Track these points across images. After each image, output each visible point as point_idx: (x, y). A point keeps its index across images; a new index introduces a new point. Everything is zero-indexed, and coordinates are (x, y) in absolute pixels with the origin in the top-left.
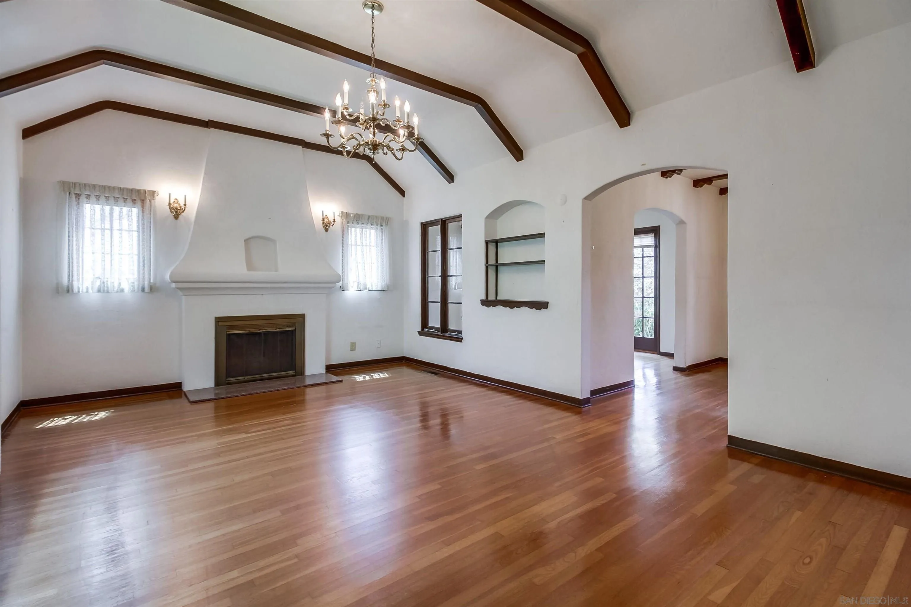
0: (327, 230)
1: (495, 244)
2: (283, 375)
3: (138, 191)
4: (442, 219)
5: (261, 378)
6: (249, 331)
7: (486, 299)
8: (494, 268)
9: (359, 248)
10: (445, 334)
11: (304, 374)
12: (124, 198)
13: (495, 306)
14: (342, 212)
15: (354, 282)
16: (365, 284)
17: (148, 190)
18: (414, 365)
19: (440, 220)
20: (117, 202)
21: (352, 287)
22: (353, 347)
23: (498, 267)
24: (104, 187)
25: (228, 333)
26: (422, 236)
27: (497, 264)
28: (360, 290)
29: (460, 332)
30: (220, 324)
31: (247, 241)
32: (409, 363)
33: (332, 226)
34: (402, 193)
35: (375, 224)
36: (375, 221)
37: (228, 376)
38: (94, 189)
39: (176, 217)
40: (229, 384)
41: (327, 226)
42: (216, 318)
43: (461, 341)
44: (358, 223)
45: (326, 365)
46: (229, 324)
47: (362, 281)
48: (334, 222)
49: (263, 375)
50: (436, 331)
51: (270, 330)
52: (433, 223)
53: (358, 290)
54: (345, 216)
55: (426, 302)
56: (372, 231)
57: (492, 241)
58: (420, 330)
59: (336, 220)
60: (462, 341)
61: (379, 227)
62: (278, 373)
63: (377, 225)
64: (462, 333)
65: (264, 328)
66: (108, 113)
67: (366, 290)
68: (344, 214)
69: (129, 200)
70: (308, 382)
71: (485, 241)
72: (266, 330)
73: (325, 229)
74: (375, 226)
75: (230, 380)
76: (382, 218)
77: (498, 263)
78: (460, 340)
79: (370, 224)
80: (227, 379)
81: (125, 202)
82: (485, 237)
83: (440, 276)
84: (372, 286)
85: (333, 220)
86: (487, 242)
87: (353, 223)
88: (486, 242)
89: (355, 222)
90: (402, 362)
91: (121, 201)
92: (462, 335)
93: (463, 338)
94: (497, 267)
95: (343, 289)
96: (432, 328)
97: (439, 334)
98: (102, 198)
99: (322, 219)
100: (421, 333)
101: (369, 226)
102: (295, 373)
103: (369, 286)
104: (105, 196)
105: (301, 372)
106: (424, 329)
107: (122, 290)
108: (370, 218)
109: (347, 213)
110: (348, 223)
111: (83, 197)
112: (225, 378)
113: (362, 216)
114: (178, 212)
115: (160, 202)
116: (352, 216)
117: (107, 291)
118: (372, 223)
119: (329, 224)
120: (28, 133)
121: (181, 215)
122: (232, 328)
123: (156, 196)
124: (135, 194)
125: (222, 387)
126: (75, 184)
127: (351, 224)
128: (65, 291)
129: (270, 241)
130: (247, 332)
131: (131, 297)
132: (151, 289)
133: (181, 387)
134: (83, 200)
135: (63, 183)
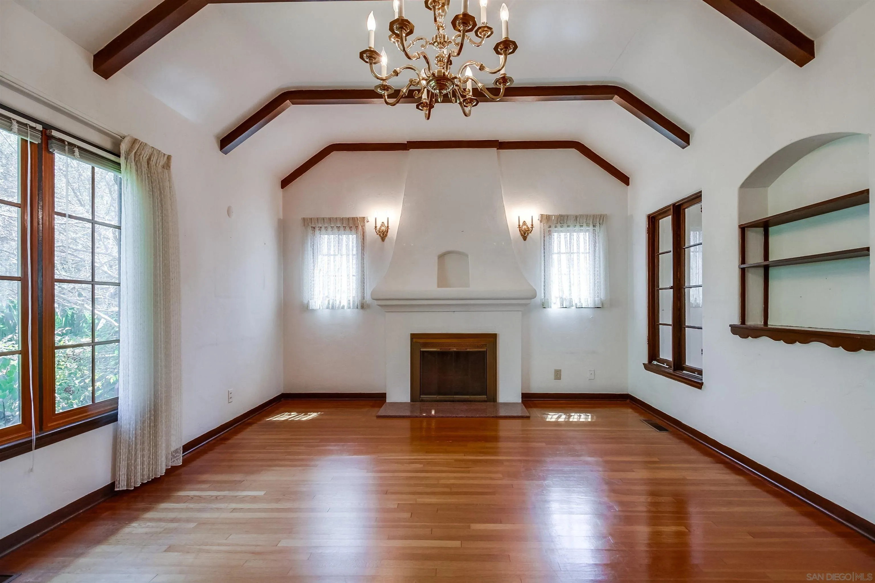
0: (525, 238)
1: (762, 229)
2: (476, 399)
3: (354, 219)
4: (674, 205)
5: (452, 399)
6: (441, 349)
7: (741, 324)
8: (761, 271)
9: (564, 257)
10: (678, 373)
11: (496, 401)
12: (344, 227)
13: (756, 338)
14: (542, 215)
15: (557, 298)
16: (571, 301)
17: (359, 217)
18: (639, 408)
19: (672, 207)
21: (555, 303)
22: (558, 375)
23: (770, 268)
24: (330, 219)
25: (422, 350)
26: (649, 232)
27: (766, 263)
28: (565, 307)
29: (700, 372)
30: (414, 340)
31: (442, 257)
32: (634, 404)
33: (531, 233)
34: (625, 179)
35: (585, 224)
36: (585, 220)
37: (422, 393)
38: (324, 221)
39: (383, 239)
40: (422, 401)
41: (525, 234)
42: (411, 334)
43: (700, 388)
44: (561, 227)
45: (522, 394)
46: (422, 340)
47: (566, 295)
48: (532, 228)
49: (455, 396)
50: (668, 367)
51: (462, 349)
52: (662, 213)
53: (562, 307)
54: (546, 219)
55: (656, 324)
56: (581, 235)
57: (754, 225)
58: (646, 362)
59: (534, 225)
60: (702, 387)
61: (591, 228)
62: (469, 396)
63: (588, 225)
64: (702, 375)
65: (455, 347)
66: (335, 155)
67: (573, 308)
68: (545, 217)
69: (347, 228)
71: (739, 226)
72: (457, 349)
73: (523, 238)
74: (584, 228)
75: (423, 396)
76: (594, 217)
77: (770, 260)
78: (699, 385)
79: (578, 225)
81: (345, 230)
82: (740, 218)
83: (671, 288)
84: (580, 302)
85: (531, 226)
86: (743, 229)
87: (556, 227)
88: (741, 228)
89: (559, 225)
90: (625, 401)
92: (702, 377)
93: (703, 383)
94: (766, 269)
95: (544, 305)
96: (663, 361)
97: (671, 371)
98: (330, 229)
99: (518, 226)
100: (648, 367)
101: (577, 228)
102: (487, 398)
103: (575, 301)
104: (331, 227)
105: (493, 398)
106: (652, 362)
107: (343, 307)
108: (578, 218)
109: (547, 215)
110: (550, 227)
111: (317, 229)
112: (420, 395)
113: (568, 216)
114: (383, 234)
115: (370, 227)
116: (553, 218)
117: (333, 308)
118: (582, 224)
119: (527, 231)
120: (285, 183)
121: (386, 237)
122: (425, 345)
123: (366, 222)
124: (351, 222)
125: (418, 403)
126: (311, 218)
127: (553, 229)
128: (305, 308)
129: (462, 255)
130: (439, 350)
131: (350, 313)
132: (363, 306)
133: (386, 398)
134: (317, 232)
135: (304, 219)
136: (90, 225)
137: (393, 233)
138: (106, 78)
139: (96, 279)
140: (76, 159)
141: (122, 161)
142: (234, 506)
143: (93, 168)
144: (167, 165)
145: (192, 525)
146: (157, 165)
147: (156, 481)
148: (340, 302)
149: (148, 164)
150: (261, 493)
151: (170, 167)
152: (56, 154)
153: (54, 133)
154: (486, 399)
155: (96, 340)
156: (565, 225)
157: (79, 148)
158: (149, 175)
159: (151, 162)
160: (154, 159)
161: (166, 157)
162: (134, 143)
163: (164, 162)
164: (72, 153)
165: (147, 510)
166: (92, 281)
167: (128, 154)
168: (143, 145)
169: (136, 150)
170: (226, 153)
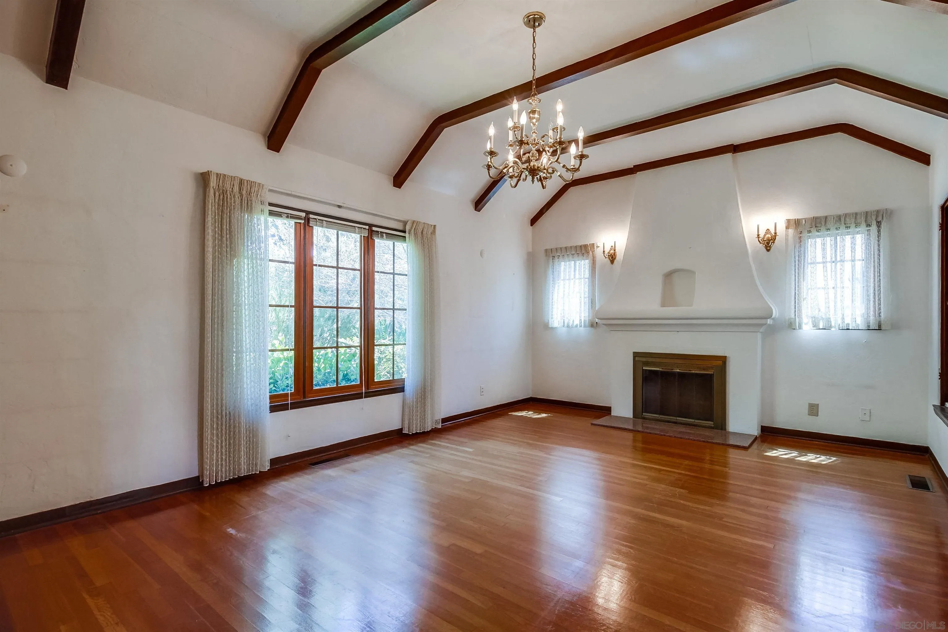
0: (768, 249)
2: (701, 424)
5: (674, 421)
6: (664, 370)
11: (725, 429)
14: (788, 221)
15: (809, 317)
17: (589, 244)
18: (933, 465)
20: (573, 257)
21: (807, 324)
22: (813, 410)
24: (566, 248)
25: (645, 368)
26: (942, 229)
28: (820, 328)
30: (637, 359)
32: (931, 461)
33: (775, 242)
34: (925, 159)
35: (853, 225)
36: (853, 221)
37: (645, 411)
38: (561, 251)
39: (612, 261)
40: (644, 418)
41: (767, 244)
42: (634, 353)
45: (761, 426)
46: (644, 359)
47: (823, 314)
48: (775, 236)
49: (678, 418)
51: (686, 371)
54: (794, 224)
58: (937, 405)
59: (778, 234)
61: (863, 227)
62: (693, 420)
63: (857, 225)
65: (678, 368)
67: (833, 330)
68: (792, 223)
69: (581, 255)
70: (732, 441)
73: (766, 249)
75: (646, 415)
76: (868, 214)
79: (843, 226)
80: (644, 414)
85: (774, 234)
87: (809, 232)
89: (814, 230)
90: (923, 455)
91: (576, 255)
95: (793, 327)
98: (566, 257)
99: (757, 236)
100: (939, 411)
101: (843, 230)
102: (715, 425)
104: (567, 255)
105: (722, 426)
106: (945, 403)
107: (576, 326)
108: (842, 219)
109: (795, 219)
110: (801, 233)
111: (556, 258)
112: (642, 412)
113: (826, 217)
114: (612, 257)
115: (599, 252)
116: (804, 222)
117: (568, 326)
118: (848, 225)
119: (770, 240)
120: (534, 221)
121: (615, 259)
122: (647, 364)
123: (596, 247)
124: (583, 248)
125: (640, 421)
126: (551, 249)
127: (805, 234)
128: (546, 327)
129: (690, 273)
130: (661, 370)
131: (583, 331)
132: (593, 325)
133: (611, 411)
134: (556, 260)
135: (546, 250)
136: (392, 276)
137: (620, 256)
138: (400, 188)
139: (396, 307)
140: (384, 240)
141: (407, 235)
142: (452, 452)
143: (394, 243)
144: (434, 232)
145: (428, 455)
146: (428, 233)
147: (424, 433)
148: (573, 321)
149: (422, 234)
150: (471, 450)
151: (435, 233)
152: (376, 240)
153: (374, 229)
154: (713, 425)
155: (395, 343)
156: (823, 228)
157: (386, 233)
158: (422, 241)
159: (424, 233)
160: (425, 230)
161: (433, 227)
162: (413, 222)
163: (432, 230)
164: (382, 236)
165: (412, 445)
166: (393, 308)
167: (410, 231)
168: (418, 223)
169: (414, 227)
170: (479, 211)
